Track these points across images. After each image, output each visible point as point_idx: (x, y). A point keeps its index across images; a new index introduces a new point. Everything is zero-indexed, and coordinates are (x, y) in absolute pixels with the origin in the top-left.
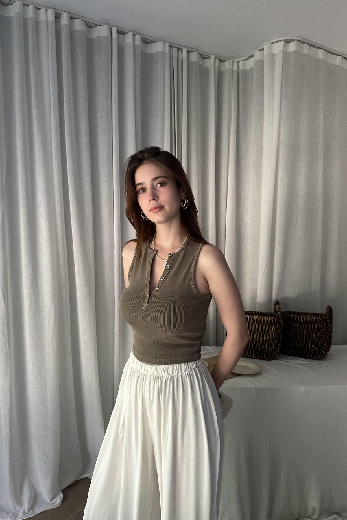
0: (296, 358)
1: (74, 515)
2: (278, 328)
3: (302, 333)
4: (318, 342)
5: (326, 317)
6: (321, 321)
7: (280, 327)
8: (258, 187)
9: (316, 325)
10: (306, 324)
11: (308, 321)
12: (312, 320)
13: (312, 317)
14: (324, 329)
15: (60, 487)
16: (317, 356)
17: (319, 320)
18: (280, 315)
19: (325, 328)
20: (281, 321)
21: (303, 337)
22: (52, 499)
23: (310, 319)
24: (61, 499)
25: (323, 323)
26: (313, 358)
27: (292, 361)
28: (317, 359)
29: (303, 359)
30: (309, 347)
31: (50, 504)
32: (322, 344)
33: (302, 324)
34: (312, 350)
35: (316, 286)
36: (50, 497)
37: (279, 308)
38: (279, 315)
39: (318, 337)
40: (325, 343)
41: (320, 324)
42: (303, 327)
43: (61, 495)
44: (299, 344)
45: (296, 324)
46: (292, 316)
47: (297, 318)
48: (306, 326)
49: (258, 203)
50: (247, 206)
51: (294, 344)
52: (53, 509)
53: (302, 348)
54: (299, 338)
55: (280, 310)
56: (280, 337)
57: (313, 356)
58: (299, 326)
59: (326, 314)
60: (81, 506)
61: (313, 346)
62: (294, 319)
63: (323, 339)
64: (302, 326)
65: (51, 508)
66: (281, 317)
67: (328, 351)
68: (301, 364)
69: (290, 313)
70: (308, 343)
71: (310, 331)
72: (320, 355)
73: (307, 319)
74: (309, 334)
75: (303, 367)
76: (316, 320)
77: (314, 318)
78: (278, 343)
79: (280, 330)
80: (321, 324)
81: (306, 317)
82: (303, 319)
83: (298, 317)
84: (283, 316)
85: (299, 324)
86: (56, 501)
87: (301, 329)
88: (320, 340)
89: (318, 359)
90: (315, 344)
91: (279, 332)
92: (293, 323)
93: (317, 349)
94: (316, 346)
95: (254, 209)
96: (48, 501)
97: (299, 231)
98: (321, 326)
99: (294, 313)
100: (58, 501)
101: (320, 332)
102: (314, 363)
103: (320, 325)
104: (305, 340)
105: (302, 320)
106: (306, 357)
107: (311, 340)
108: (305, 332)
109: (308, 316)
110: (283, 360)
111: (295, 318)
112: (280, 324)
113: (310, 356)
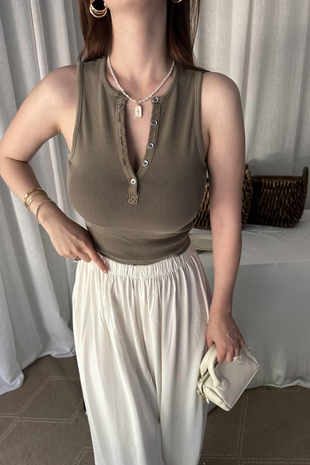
0: (263, 226)
1: (35, 395)
2: (247, 196)
3: (273, 199)
4: (290, 209)
5: (302, 181)
6: (296, 185)
7: (250, 194)
8: (228, 16)
9: (290, 191)
10: (278, 189)
11: (281, 186)
12: (286, 184)
13: (286, 181)
14: (298, 194)
15: (21, 367)
16: (288, 224)
17: (293, 185)
18: (250, 181)
19: (300, 193)
20: (251, 188)
21: (274, 204)
22: (13, 380)
23: (283, 184)
24: (21, 380)
25: (298, 187)
26: (283, 226)
27: (260, 231)
28: (287, 227)
29: (271, 228)
30: (280, 214)
31: (11, 385)
32: (294, 211)
33: (274, 189)
34: (283, 217)
35: (290, 145)
36: (10, 378)
37: (249, 172)
38: (248, 181)
39: (291, 202)
40: (298, 210)
41: (294, 188)
42: (275, 193)
43: (22, 376)
44: (268, 212)
45: (267, 189)
46: (263, 181)
47: (268, 184)
48: (278, 191)
49: (227, 39)
50: (213, 44)
51: (262, 211)
52: (13, 390)
53: (272, 216)
54: (269, 204)
55: (250, 175)
56: (248, 205)
57: (284, 224)
58: (270, 192)
59: (302, 177)
60: (42, 385)
61: (285, 213)
62: (265, 184)
63: (296, 205)
64: (273, 192)
65: (12, 389)
66: (251, 183)
67: (301, 217)
68: (271, 234)
69: (259, 177)
70: (279, 211)
71: (283, 197)
72: (291, 223)
73: (280, 183)
74: (281, 200)
75: (272, 237)
76: (290, 184)
77: (289, 183)
78: (246, 212)
79: (249, 198)
80: (296, 189)
81: (279, 181)
82: (276, 184)
83: (269, 182)
84: (253, 182)
85: (270, 189)
86: (16, 382)
87: (272, 196)
88: (293, 206)
89: (289, 227)
90: (287, 212)
91: (248, 200)
92: (264, 189)
93: (288, 216)
94: (287, 213)
95: (222, 48)
96: (8, 383)
97: (276, 75)
98: (296, 191)
99: (265, 177)
100: (18, 382)
101: (293, 198)
102: (284, 232)
103: (294, 190)
104: (275, 207)
105: (274, 185)
106: (275, 226)
107: (282, 206)
108: (276, 199)
109: (281, 181)
110: (250, 230)
111: (267, 183)
112: (249, 191)
113: (280, 223)
